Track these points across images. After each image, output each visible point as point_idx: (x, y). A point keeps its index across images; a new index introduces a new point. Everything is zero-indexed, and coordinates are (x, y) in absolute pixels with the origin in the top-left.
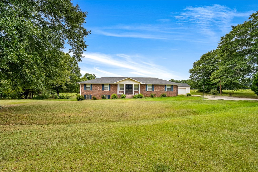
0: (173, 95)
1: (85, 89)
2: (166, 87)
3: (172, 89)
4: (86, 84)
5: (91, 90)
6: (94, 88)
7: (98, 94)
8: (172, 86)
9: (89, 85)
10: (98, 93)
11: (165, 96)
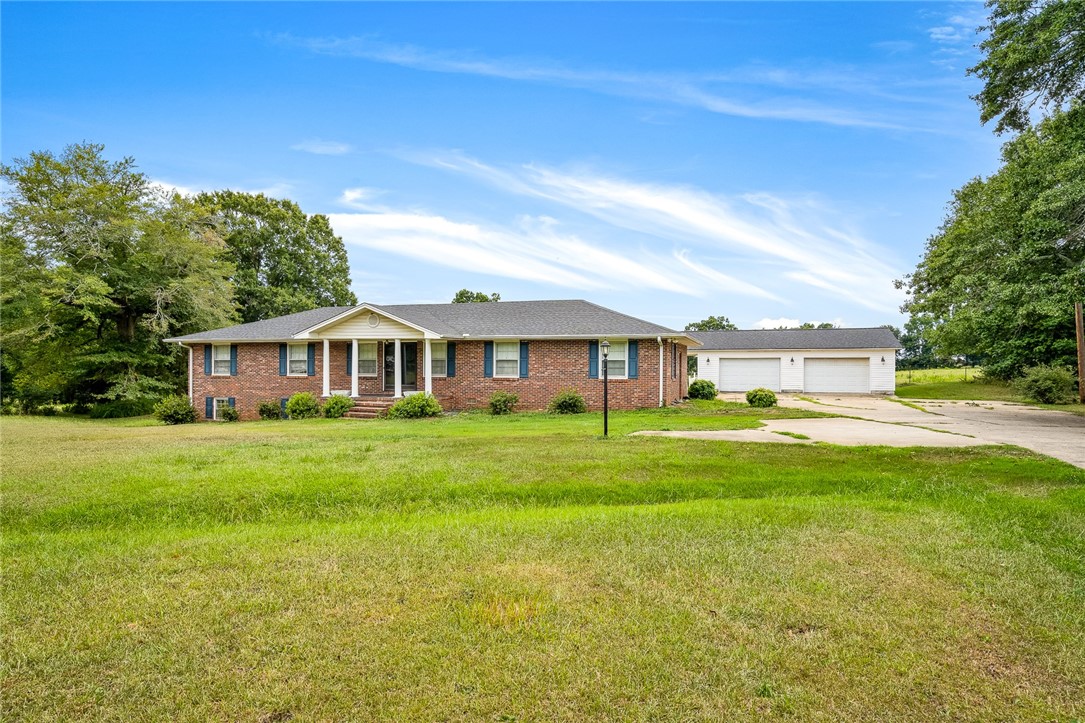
0: (635, 402)
1: (208, 372)
2: (593, 353)
3: (633, 364)
4: (216, 347)
5: (234, 372)
6: (245, 361)
7: (262, 393)
8: (633, 347)
9: (225, 349)
10: (261, 389)
11: (575, 406)
